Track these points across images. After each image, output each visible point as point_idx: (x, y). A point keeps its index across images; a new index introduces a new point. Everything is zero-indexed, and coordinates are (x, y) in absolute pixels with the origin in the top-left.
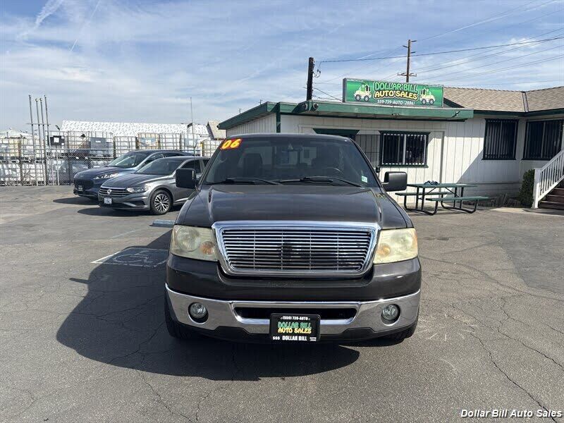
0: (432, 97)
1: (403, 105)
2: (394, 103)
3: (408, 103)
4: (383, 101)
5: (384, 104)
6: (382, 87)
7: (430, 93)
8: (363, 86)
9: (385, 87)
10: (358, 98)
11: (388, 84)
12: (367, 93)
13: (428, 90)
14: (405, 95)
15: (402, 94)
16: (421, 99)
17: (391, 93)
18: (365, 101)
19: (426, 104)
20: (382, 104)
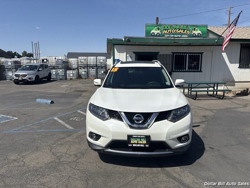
0: (200, 32)
1: (181, 37)
2: (175, 36)
3: (184, 36)
4: (168, 36)
5: (169, 37)
6: (168, 27)
7: (198, 30)
8: (156, 28)
9: (169, 28)
10: (153, 34)
11: (171, 26)
12: (159, 32)
13: (197, 28)
14: (182, 32)
15: (180, 31)
16: (192, 34)
17: (173, 31)
18: (157, 36)
19: (195, 36)
20: (167, 37)
